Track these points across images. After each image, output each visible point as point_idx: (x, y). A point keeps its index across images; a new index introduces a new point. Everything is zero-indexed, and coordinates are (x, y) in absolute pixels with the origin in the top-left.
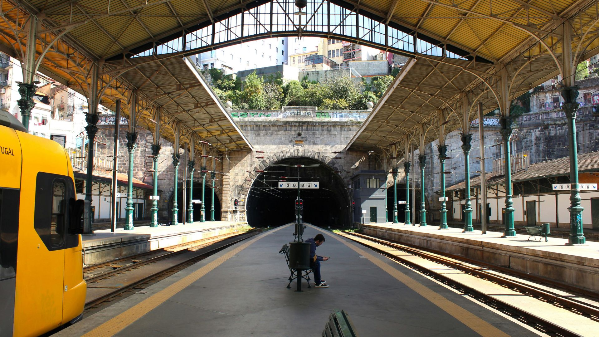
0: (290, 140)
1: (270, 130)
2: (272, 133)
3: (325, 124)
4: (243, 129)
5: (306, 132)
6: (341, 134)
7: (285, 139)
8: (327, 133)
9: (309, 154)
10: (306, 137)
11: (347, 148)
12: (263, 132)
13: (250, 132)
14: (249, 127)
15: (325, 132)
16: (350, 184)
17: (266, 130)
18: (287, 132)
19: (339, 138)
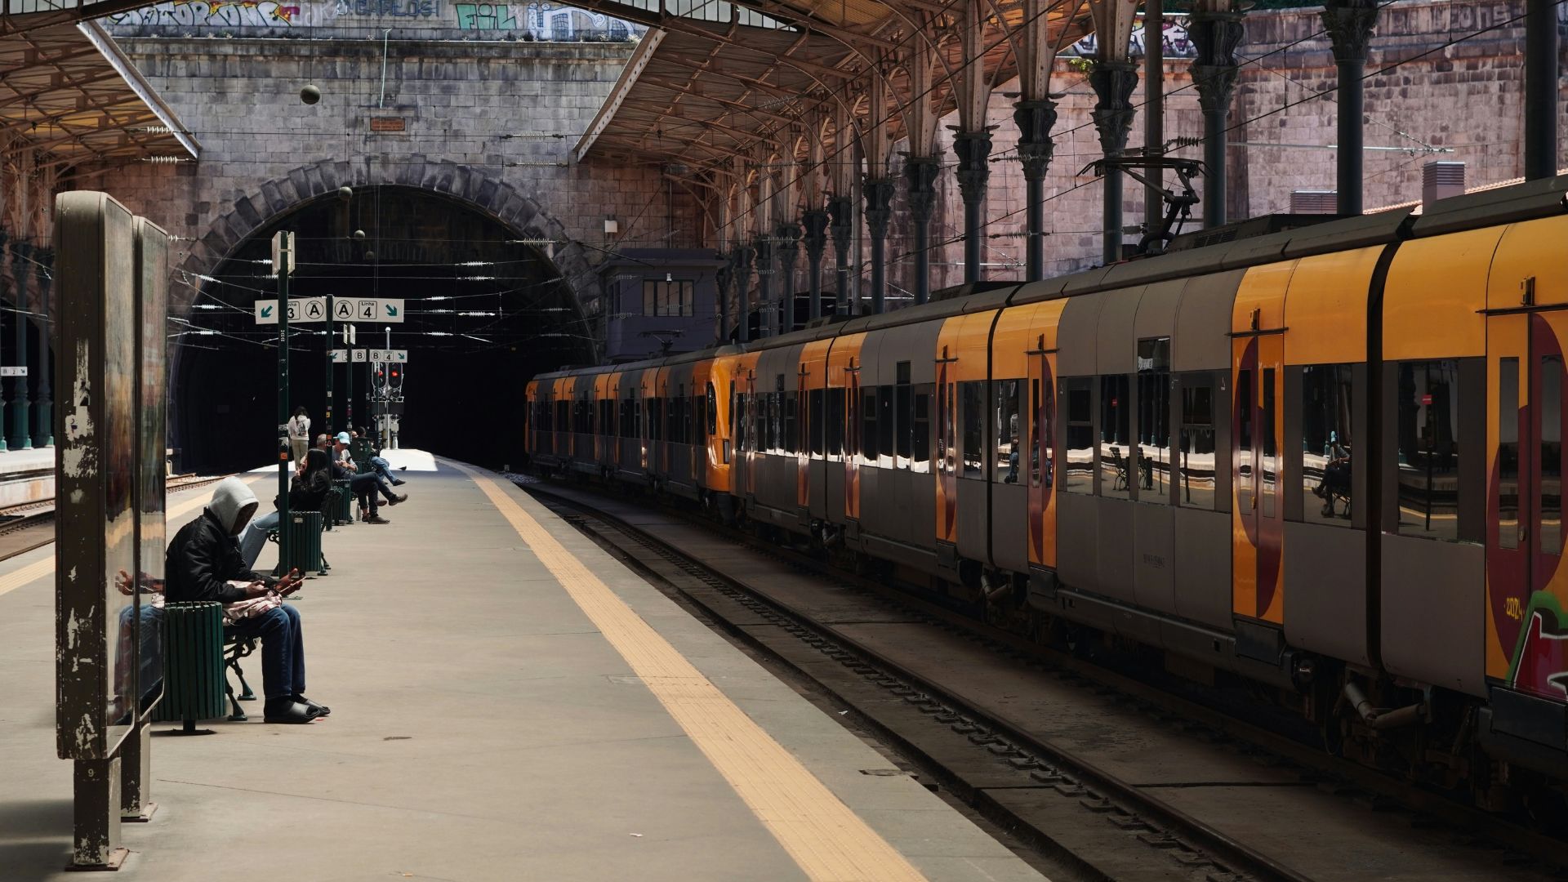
0: (352, 116)
1: (267, 75)
2: (277, 86)
3: (494, 53)
4: (159, 69)
5: (418, 83)
6: (558, 93)
7: (328, 112)
8: (501, 93)
9: (430, 172)
10: (415, 107)
11: (583, 151)
12: (237, 86)
13: (185, 83)
14: (181, 64)
15: (495, 85)
16: (593, 297)
17: (250, 77)
18: (336, 84)
19: (550, 112)
